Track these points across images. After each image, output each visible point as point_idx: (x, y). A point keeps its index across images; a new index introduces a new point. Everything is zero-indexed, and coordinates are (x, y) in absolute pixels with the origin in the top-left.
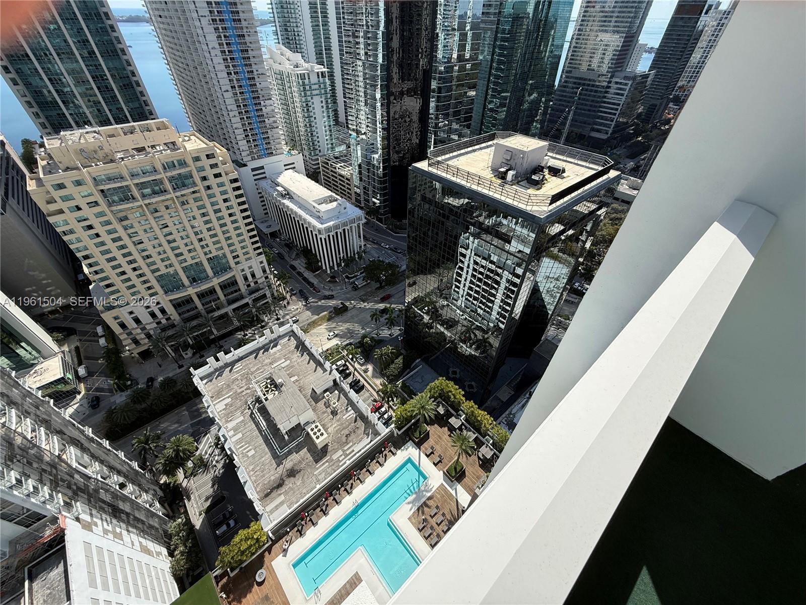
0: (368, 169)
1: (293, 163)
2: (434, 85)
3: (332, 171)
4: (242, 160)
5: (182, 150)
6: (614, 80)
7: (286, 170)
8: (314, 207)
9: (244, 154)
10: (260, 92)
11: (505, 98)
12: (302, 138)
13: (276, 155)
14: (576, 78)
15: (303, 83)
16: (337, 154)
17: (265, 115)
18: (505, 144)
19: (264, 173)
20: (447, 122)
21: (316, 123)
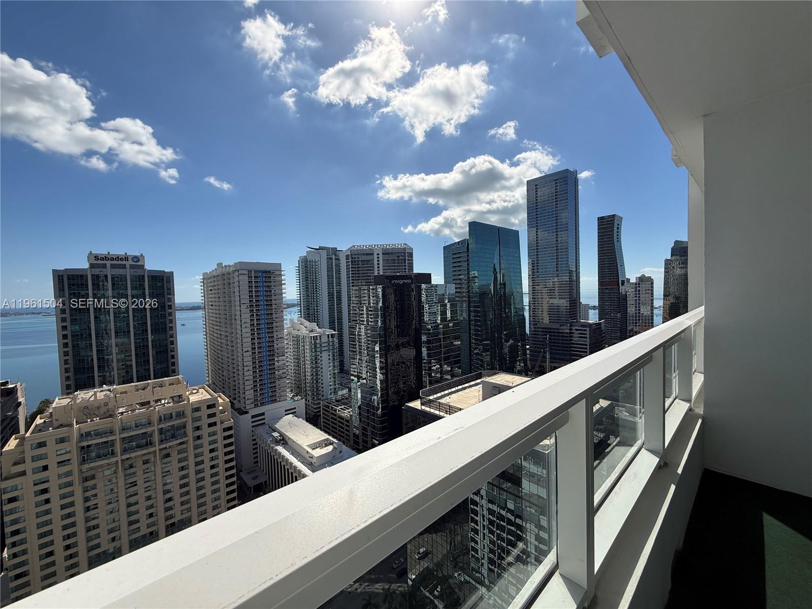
0: (368, 410)
1: (295, 408)
2: (424, 338)
3: (332, 414)
4: (245, 407)
5: (186, 402)
6: (574, 328)
7: (286, 415)
8: (307, 452)
9: (247, 402)
10: (276, 350)
11: (487, 345)
12: (308, 385)
13: (279, 401)
14: (543, 328)
15: (315, 343)
16: (339, 398)
17: (276, 369)
18: (490, 381)
19: (264, 419)
20: (439, 366)
21: (322, 372)
